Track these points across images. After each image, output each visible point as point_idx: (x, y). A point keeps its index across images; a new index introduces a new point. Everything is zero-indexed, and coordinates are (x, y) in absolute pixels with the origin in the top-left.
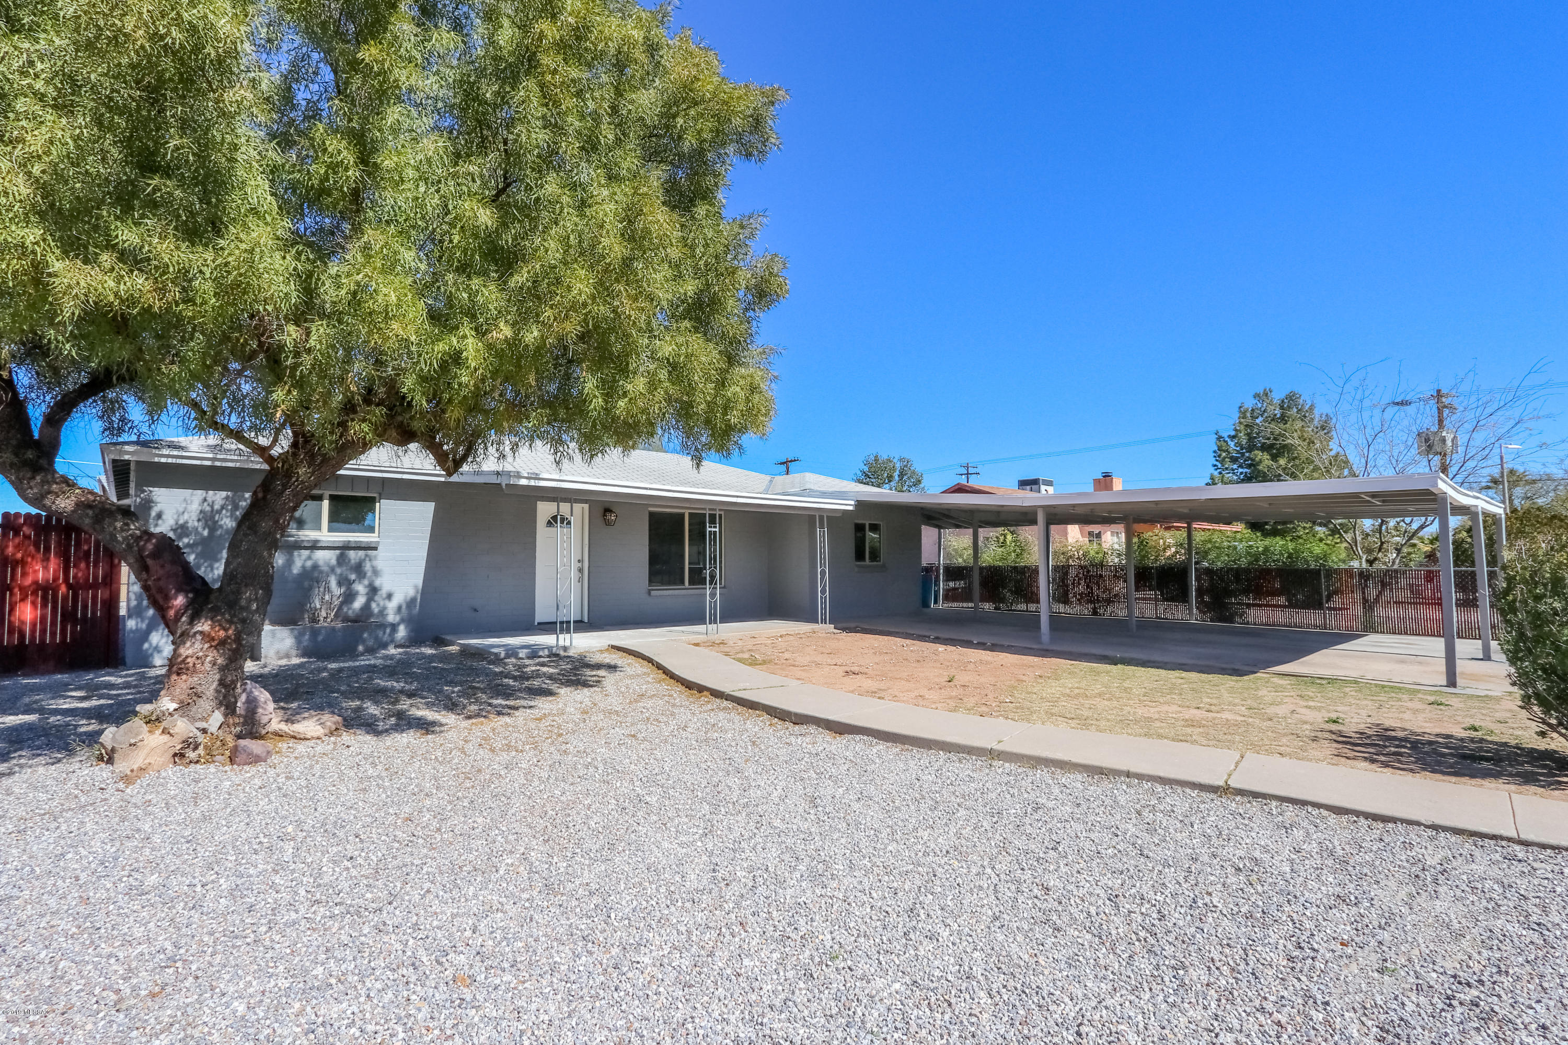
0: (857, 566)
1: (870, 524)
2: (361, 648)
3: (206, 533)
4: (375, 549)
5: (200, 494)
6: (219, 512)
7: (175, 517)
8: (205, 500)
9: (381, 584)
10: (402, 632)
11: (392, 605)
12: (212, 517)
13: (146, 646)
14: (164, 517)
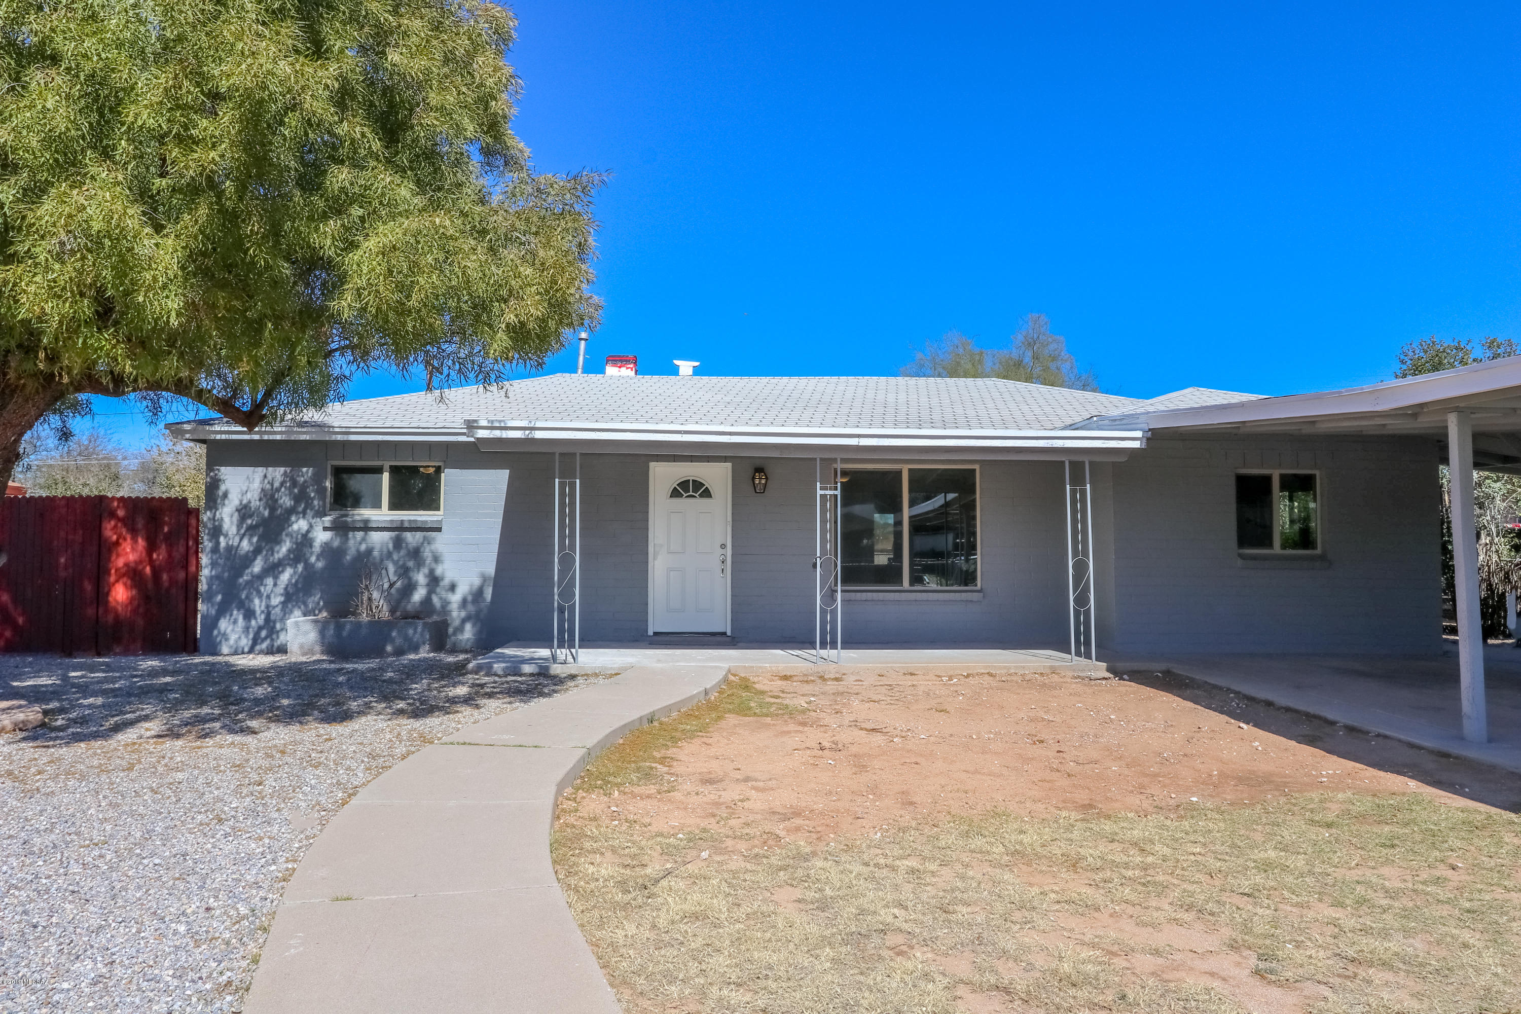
0: (1241, 556)
1: (1283, 477)
2: (389, 648)
3: (266, 513)
4: (439, 530)
5: (261, 471)
6: (278, 490)
7: (240, 496)
8: (265, 476)
9: (443, 573)
10: (468, 633)
11: (455, 599)
12: (272, 496)
13: (215, 632)
14: (230, 496)
